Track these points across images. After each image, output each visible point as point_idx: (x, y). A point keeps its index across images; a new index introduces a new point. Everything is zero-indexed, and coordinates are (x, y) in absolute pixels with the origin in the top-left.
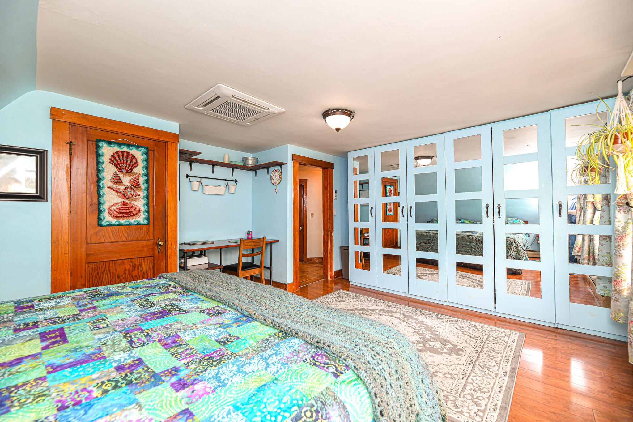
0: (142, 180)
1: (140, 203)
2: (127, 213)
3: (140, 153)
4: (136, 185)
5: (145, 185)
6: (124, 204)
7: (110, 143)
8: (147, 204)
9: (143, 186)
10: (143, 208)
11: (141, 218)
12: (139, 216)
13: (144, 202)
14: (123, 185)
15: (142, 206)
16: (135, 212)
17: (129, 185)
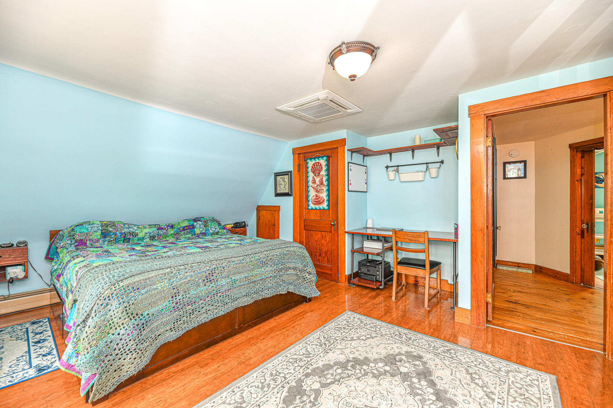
0: (325, 179)
1: (324, 195)
2: (317, 201)
3: (324, 161)
4: (322, 183)
5: (327, 182)
6: (317, 196)
7: (311, 159)
8: (328, 195)
9: (325, 183)
10: (326, 198)
11: (325, 205)
12: (324, 203)
13: (327, 194)
14: (316, 184)
15: (325, 197)
16: (321, 201)
17: (319, 184)
